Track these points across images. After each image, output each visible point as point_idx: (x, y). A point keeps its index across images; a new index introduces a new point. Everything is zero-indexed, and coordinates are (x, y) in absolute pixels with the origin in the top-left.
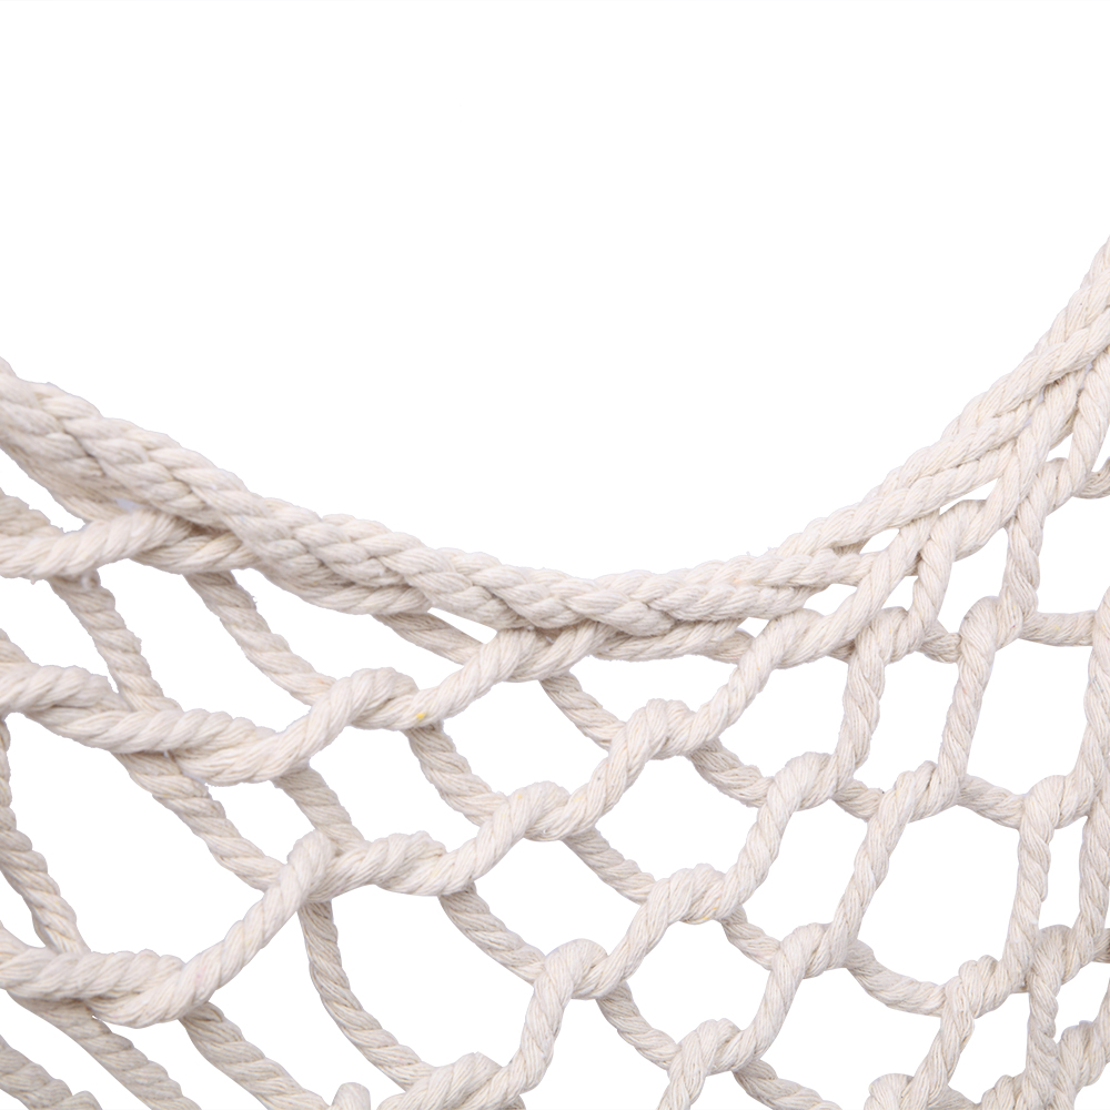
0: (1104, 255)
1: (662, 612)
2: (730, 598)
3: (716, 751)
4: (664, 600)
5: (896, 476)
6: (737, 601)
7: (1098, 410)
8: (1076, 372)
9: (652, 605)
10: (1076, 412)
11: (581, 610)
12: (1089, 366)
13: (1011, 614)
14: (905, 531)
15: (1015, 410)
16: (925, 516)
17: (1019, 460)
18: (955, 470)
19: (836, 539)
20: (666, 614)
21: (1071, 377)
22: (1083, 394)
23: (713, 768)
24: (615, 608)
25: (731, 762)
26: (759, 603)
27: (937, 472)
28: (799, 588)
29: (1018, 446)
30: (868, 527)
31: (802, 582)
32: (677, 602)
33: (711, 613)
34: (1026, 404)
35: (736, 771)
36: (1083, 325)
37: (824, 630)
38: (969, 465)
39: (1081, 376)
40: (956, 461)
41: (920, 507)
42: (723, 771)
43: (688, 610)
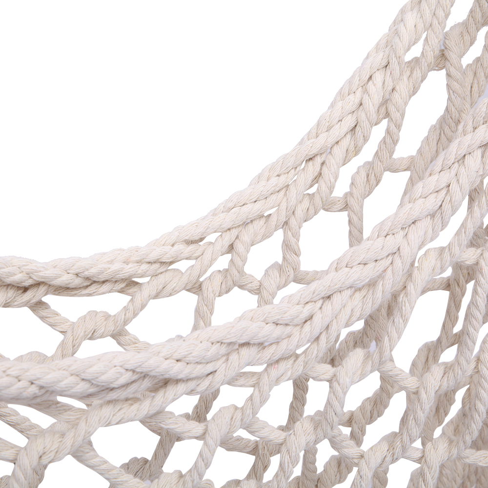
0: (341, 93)
1: (84, 278)
2: (122, 271)
3: (126, 336)
4: (85, 273)
5: (223, 205)
6: (125, 273)
7: (330, 175)
8: (321, 154)
9: (79, 275)
10: (320, 174)
11: (38, 279)
12: (329, 150)
13: (287, 270)
14: (224, 234)
15: (288, 173)
16: (235, 227)
17: (287, 199)
18: (253, 204)
19: (186, 238)
20: (87, 279)
21: (318, 157)
22: (324, 165)
23: (124, 343)
24: (56, 279)
25: (134, 340)
26: (138, 272)
27: (244, 205)
28: (162, 263)
29: (288, 191)
30: (205, 232)
31: (164, 261)
32: (92, 274)
33: (112, 278)
34: (293, 170)
35: (137, 345)
36: (326, 130)
37: (175, 284)
38: (260, 202)
39: (324, 156)
40: (254, 200)
41: (232, 223)
42: (129, 345)
43: (98, 277)
